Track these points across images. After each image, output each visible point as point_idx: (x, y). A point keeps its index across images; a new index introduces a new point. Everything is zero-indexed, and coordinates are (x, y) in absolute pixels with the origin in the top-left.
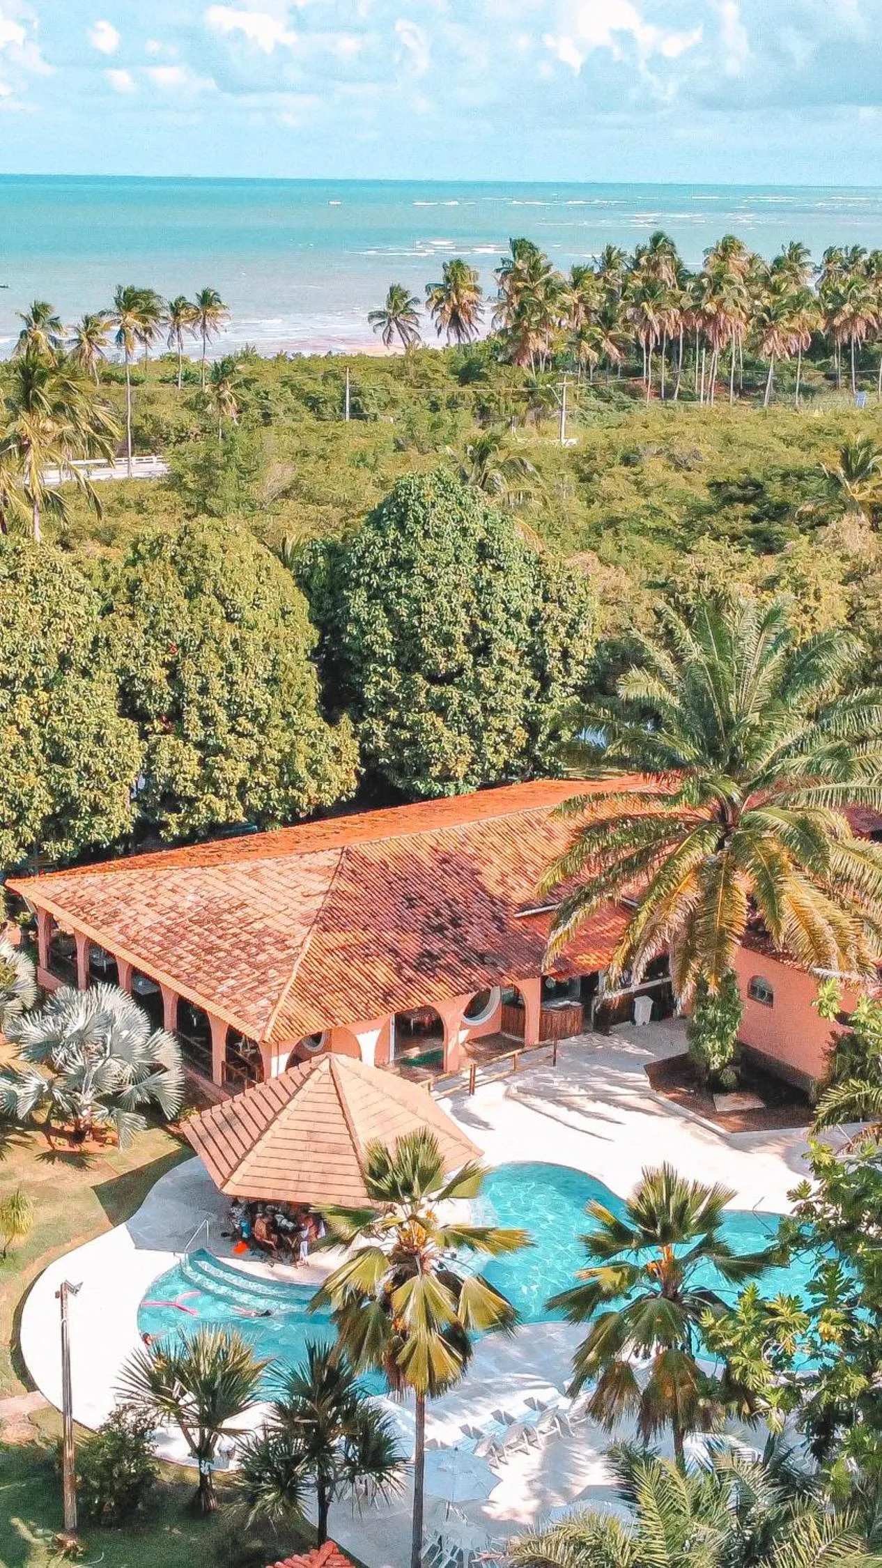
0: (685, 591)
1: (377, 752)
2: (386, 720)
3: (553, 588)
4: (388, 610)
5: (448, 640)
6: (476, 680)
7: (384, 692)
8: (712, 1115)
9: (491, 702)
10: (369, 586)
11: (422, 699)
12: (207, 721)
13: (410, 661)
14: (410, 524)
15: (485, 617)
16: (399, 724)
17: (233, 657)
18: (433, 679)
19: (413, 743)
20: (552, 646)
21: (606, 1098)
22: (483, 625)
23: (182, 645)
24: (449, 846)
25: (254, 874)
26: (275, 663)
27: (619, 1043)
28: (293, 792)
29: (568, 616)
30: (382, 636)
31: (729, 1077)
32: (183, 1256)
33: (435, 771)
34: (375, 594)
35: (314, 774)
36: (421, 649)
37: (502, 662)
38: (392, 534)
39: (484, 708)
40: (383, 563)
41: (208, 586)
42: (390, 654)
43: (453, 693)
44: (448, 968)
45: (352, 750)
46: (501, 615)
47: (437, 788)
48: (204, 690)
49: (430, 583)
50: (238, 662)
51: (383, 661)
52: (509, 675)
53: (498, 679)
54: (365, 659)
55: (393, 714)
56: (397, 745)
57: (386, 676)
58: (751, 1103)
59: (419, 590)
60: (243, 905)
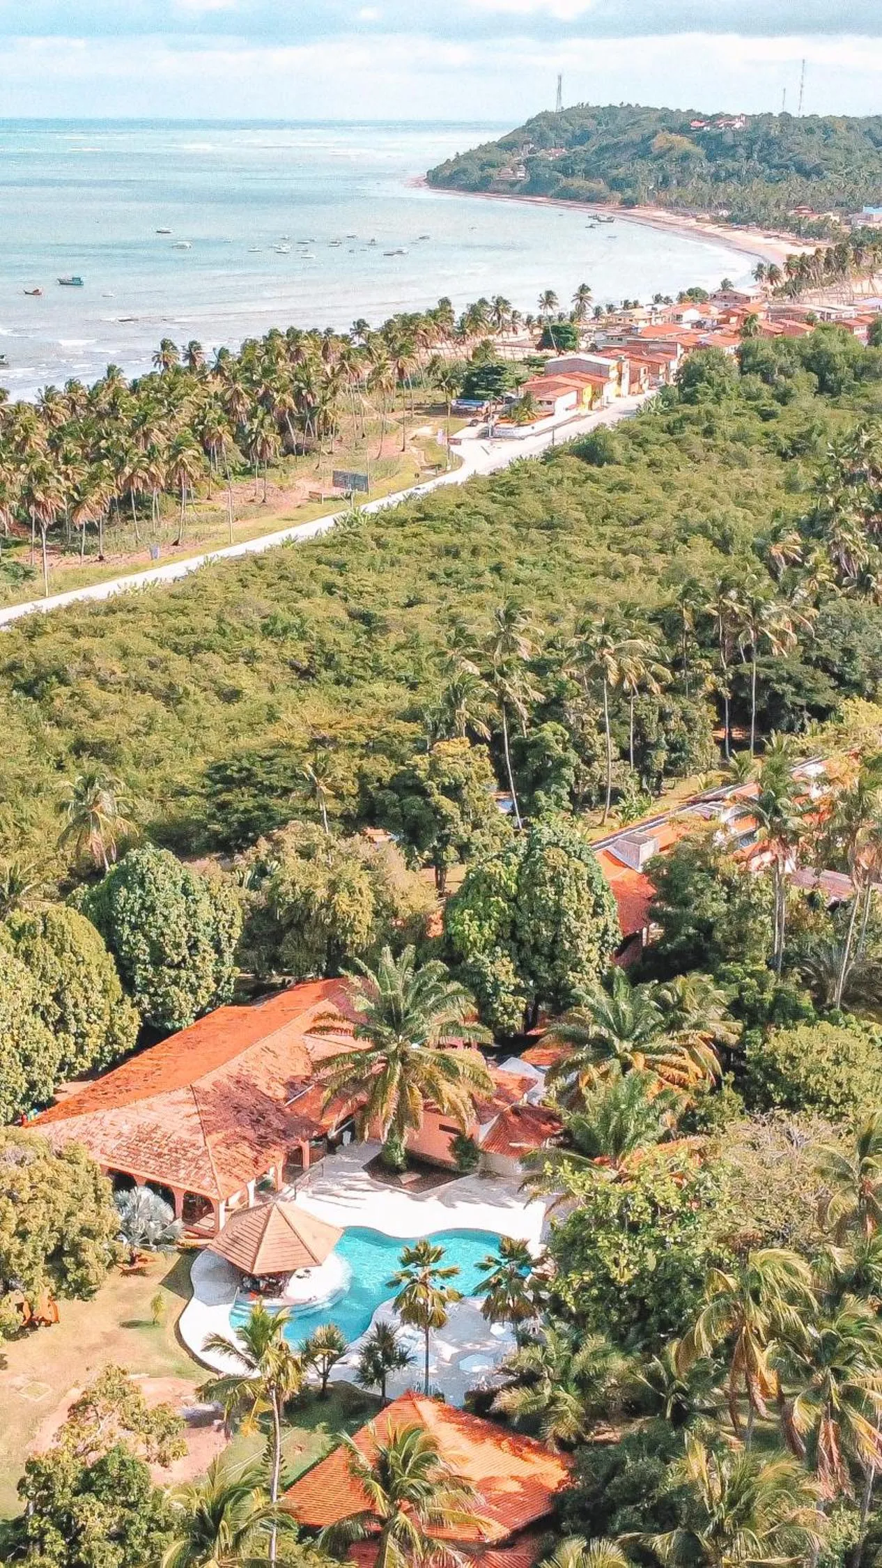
0: (287, 894)
1: (145, 1011)
2: (148, 993)
3: (218, 902)
4: (145, 936)
5: (177, 946)
6: (194, 965)
7: (145, 978)
8: (401, 1185)
9: (200, 974)
10: (129, 922)
11: (167, 980)
12: (78, 1021)
13: (158, 958)
14: (147, 885)
15: (194, 929)
16: (156, 994)
17: (86, 984)
18: (170, 966)
19: (163, 1004)
20: (224, 937)
21: (351, 1188)
22: (194, 934)
23: (60, 982)
24: (235, 1073)
25: (150, 1108)
26: (104, 981)
27: (340, 1158)
28: (116, 1046)
29: (228, 917)
30: (143, 951)
31: (404, 1167)
32: (231, 1305)
33: (176, 1016)
34: (134, 927)
35: (125, 1034)
36: (165, 953)
37: (204, 951)
38: (139, 892)
39: (197, 977)
40: (137, 909)
41: (67, 947)
42: (147, 958)
43: (183, 973)
44: (275, 1143)
45: (135, 1013)
46: (202, 927)
47: (177, 1025)
48: (76, 1005)
49: (166, 918)
50: (89, 986)
51: (144, 962)
52: (208, 957)
53: (204, 958)
54: (132, 963)
55: (152, 990)
56: (154, 1006)
57: (146, 970)
58: (415, 1176)
59: (161, 921)
60: (157, 1127)
